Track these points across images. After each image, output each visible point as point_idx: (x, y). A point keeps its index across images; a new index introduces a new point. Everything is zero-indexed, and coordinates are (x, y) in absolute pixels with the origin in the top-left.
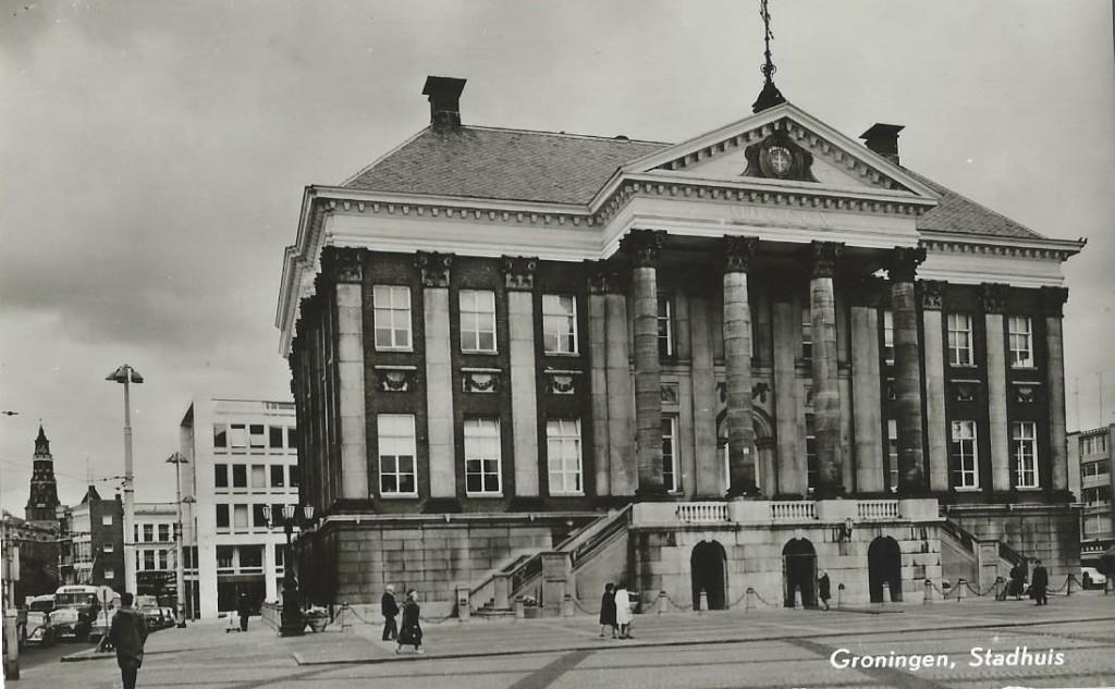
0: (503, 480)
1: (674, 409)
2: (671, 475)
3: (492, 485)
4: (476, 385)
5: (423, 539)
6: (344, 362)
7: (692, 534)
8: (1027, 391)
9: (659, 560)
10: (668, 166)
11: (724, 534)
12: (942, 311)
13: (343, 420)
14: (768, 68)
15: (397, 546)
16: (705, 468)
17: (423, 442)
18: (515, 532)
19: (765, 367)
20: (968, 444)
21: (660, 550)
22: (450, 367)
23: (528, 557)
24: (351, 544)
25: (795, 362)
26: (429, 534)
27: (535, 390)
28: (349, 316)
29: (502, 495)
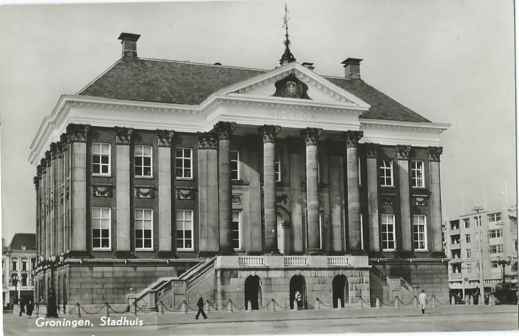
0: (154, 242)
1: (240, 207)
2: (238, 241)
3: (148, 244)
4: (141, 193)
5: (113, 272)
6: (76, 181)
7: (245, 272)
8: (421, 200)
9: (229, 284)
10: (238, 92)
11: (262, 272)
12: (377, 158)
13: (76, 210)
14: (287, 43)
15: (100, 275)
16: (255, 238)
17: (114, 222)
18: (159, 269)
19: (286, 186)
20: (390, 227)
21: (230, 279)
22: (129, 184)
23: (166, 282)
24: (77, 274)
25: (301, 184)
26: (116, 269)
27: (170, 197)
28: (80, 158)
29: (153, 250)
